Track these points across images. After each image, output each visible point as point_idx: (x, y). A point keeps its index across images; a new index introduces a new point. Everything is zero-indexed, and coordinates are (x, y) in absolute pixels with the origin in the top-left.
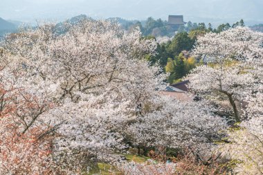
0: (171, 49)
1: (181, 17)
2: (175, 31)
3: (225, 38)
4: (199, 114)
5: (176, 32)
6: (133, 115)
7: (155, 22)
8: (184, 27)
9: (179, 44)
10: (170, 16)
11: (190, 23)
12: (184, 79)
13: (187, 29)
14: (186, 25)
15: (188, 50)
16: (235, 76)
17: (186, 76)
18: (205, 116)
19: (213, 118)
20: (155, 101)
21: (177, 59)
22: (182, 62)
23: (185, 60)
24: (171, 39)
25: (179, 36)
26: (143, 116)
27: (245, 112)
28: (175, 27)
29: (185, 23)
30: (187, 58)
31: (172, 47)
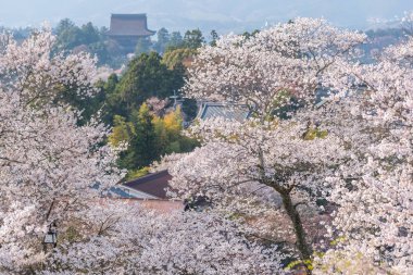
0: (121, 95)
1: (143, 18)
2: (127, 53)
3: (269, 48)
4: (208, 241)
5: (131, 56)
6: (38, 251)
7: (78, 31)
8: (149, 43)
9: (140, 83)
10: (114, 17)
11: (163, 31)
12: (156, 168)
13: (158, 46)
14: (155, 38)
15: (162, 97)
16: (298, 142)
17: (159, 160)
18: (224, 246)
19: (245, 251)
20: (90, 215)
21: (135, 120)
22: (150, 126)
23: (156, 120)
24: (118, 73)
25: (140, 62)
26: (64, 251)
27: (329, 230)
28: (127, 43)
29: (154, 33)
30: (162, 117)
31: (122, 90)
